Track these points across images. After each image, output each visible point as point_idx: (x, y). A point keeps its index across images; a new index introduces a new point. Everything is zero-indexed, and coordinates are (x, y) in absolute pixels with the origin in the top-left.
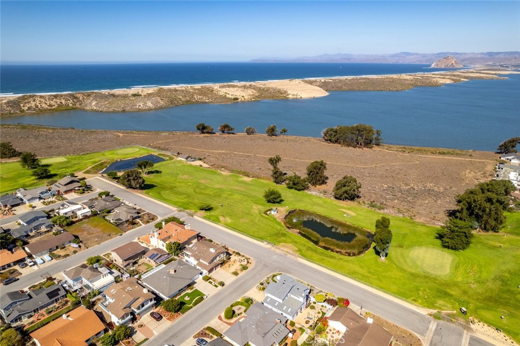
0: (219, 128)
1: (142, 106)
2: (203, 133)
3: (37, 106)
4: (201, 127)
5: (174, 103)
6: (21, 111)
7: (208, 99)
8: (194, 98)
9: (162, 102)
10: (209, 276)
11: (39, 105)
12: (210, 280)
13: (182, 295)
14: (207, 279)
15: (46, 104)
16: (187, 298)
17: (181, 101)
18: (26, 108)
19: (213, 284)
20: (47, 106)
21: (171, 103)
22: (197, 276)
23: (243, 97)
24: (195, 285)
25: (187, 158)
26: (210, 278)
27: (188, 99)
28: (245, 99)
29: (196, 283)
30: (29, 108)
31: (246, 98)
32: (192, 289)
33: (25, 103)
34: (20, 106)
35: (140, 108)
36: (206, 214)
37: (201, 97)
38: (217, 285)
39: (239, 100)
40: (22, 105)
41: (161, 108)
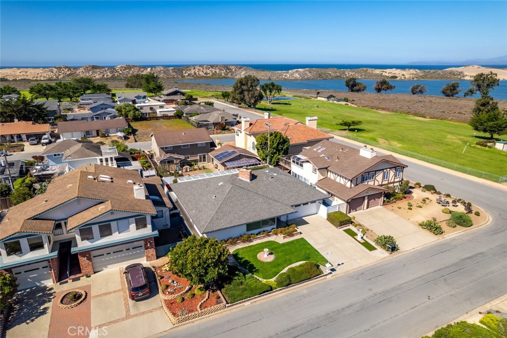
0: (375, 85)
1: (288, 76)
2: (352, 91)
3: (195, 74)
4: (351, 83)
5: (322, 77)
6: (182, 77)
7: (361, 76)
8: (346, 75)
9: (309, 75)
10: (350, 215)
11: (197, 72)
12: (351, 227)
13: (255, 242)
14: (340, 221)
15: (203, 72)
16: (265, 256)
17: (331, 76)
18: (187, 74)
19: (359, 238)
20: (203, 74)
21: (320, 77)
22: (312, 208)
23: (403, 75)
24: (300, 229)
25: (329, 98)
26: (352, 222)
27: (339, 74)
28: (405, 78)
29: (306, 223)
30: (189, 75)
31: (407, 76)
32: (291, 235)
33: (187, 70)
34: (182, 73)
35: (286, 78)
36: (349, 134)
37: (353, 73)
38: (373, 244)
39: (398, 79)
40: (184, 72)
41: (308, 79)
